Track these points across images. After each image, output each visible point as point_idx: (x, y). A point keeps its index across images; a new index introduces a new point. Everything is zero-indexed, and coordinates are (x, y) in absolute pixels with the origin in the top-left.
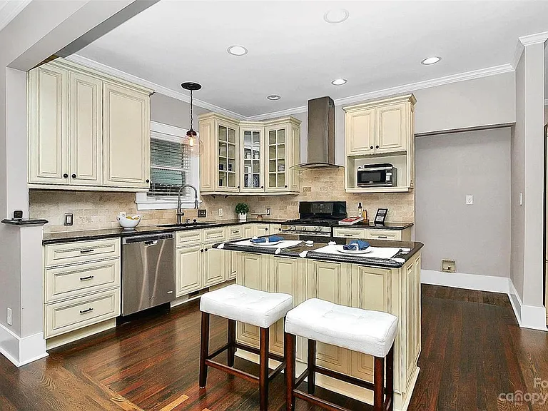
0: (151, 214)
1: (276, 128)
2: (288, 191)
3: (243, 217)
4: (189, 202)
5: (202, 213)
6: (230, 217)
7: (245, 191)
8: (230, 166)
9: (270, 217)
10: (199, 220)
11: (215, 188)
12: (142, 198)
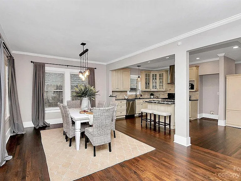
0: (130, 96)
1: (161, 73)
2: (164, 90)
3: (152, 97)
4: (138, 93)
5: (141, 96)
6: (149, 97)
7: (152, 90)
8: (148, 83)
9: (160, 97)
10: (141, 97)
11: (145, 90)
12: (128, 92)
